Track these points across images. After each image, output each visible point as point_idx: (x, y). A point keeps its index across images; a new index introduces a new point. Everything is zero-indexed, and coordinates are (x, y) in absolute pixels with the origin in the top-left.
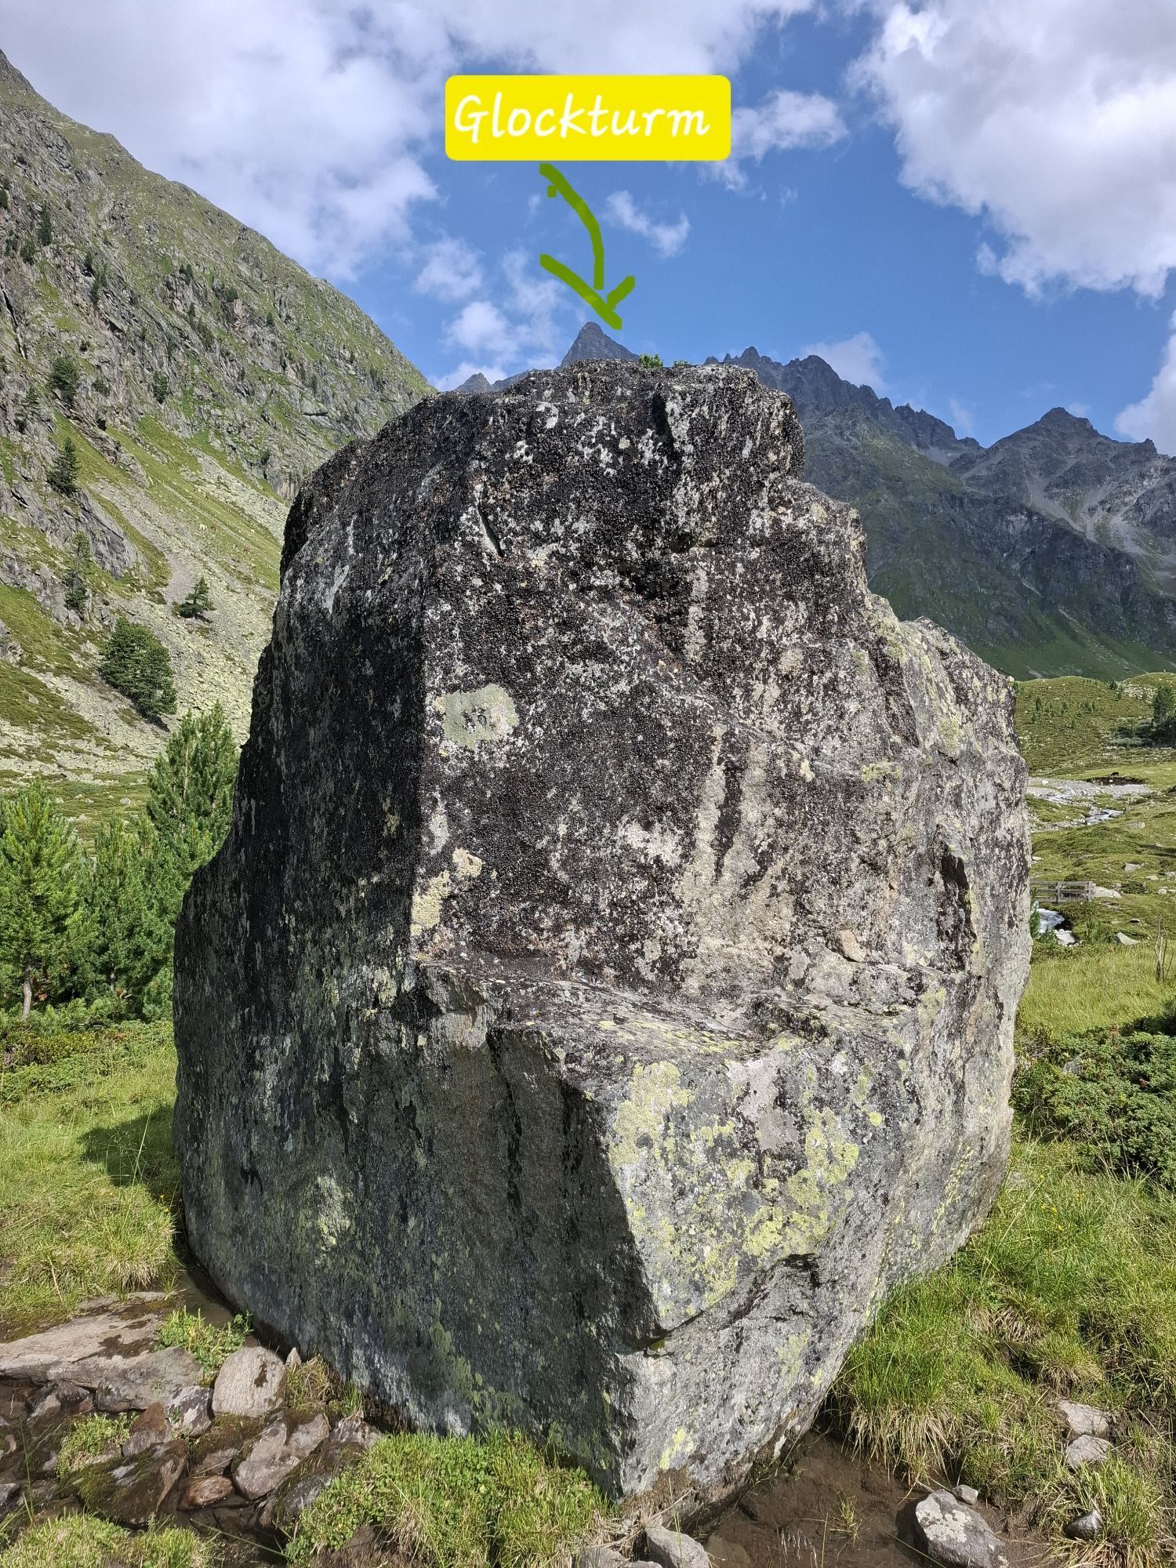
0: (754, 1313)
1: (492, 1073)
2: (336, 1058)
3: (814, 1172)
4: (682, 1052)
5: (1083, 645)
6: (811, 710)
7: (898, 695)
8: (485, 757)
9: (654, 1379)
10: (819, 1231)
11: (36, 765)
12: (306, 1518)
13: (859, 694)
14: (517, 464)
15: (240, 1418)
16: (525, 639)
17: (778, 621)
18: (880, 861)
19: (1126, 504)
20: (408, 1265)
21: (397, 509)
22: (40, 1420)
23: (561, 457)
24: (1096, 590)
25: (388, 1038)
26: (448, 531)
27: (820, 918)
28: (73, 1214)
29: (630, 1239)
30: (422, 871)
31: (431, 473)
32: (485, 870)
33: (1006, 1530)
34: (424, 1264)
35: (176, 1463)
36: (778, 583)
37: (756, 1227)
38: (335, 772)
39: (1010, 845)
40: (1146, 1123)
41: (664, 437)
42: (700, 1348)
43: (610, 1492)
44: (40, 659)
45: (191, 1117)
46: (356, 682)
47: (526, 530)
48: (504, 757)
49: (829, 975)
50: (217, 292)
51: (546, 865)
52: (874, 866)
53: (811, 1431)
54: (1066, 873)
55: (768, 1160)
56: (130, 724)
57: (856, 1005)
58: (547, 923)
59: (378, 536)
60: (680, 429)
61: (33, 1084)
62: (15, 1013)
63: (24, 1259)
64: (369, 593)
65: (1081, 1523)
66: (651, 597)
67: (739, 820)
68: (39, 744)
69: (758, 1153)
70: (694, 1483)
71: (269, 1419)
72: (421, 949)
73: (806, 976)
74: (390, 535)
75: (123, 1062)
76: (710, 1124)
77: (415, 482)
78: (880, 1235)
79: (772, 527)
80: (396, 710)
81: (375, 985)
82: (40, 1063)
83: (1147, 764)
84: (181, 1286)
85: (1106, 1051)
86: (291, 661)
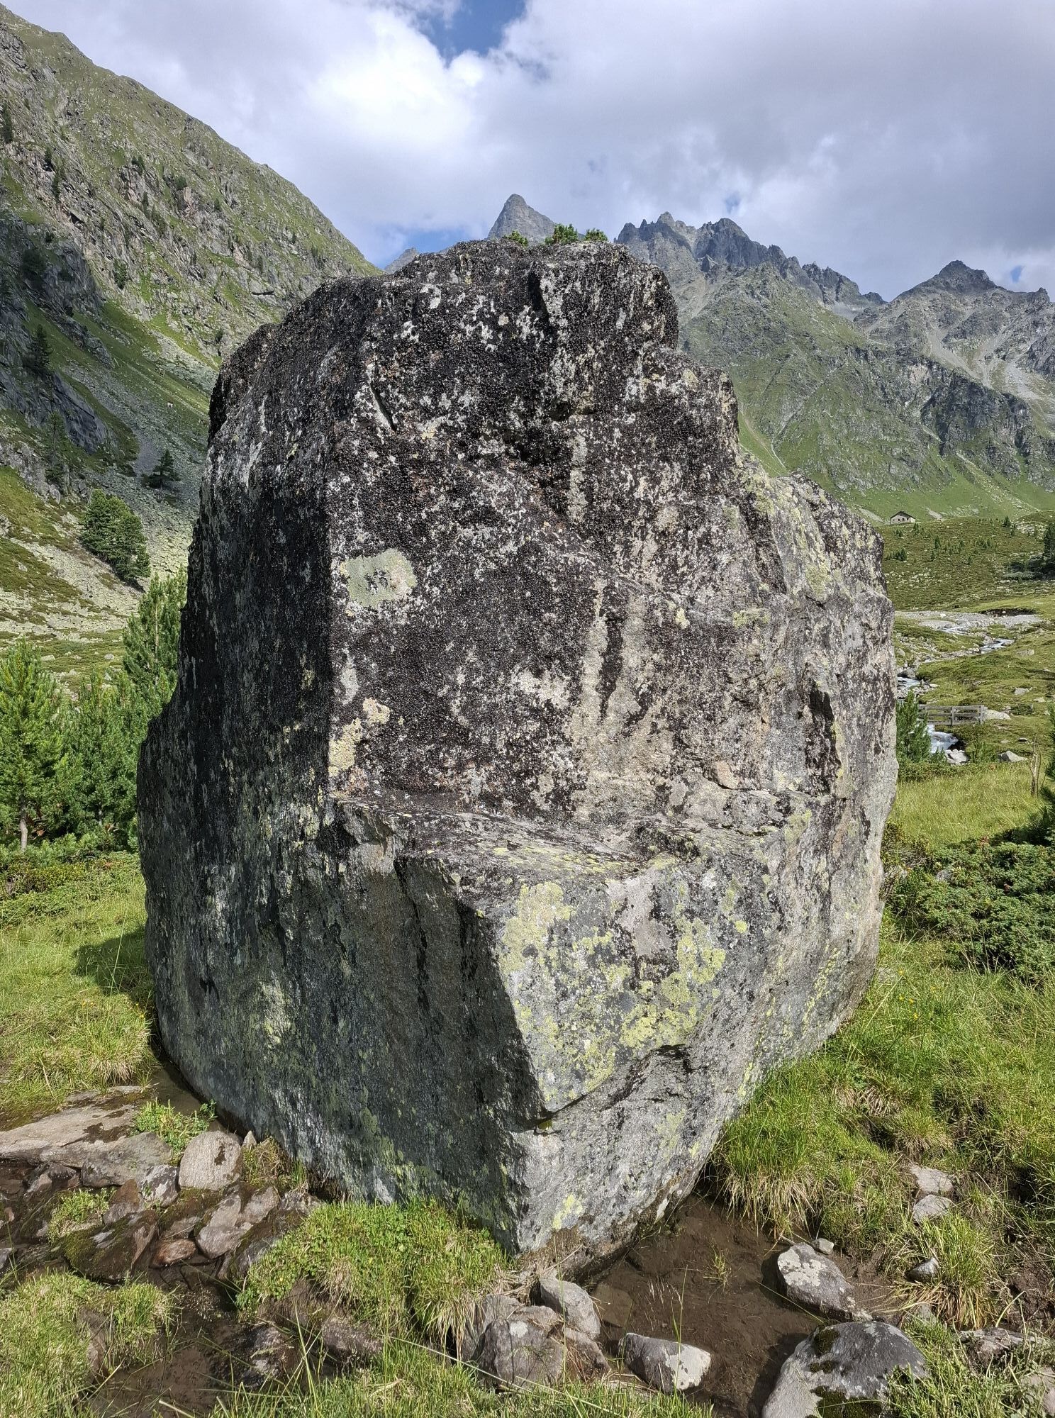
0: (633, 1095)
1: (401, 895)
2: (272, 885)
3: (685, 974)
4: (566, 873)
5: (979, 486)
6: (687, 562)
7: (767, 546)
8: (388, 616)
9: (543, 1154)
10: (689, 1025)
11: (29, 626)
12: (253, 1275)
13: (730, 547)
14: (404, 344)
15: (202, 1191)
16: (420, 506)
17: (655, 481)
18: (751, 698)
19: (1020, 352)
20: (339, 1060)
21: (301, 389)
22: (35, 1194)
23: (445, 335)
24: (992, 433)
25: (314, 866)
26: (345, 408)
27: (697, 751)
28: (61, 1021)
29: (518, 1036)
30: (336, 719)
31: (329, 354)
32: (393, 718)
33: (856, 1276)
34: (352, 1058)
35: (147, 1229)
36: (653, 446)
37: (632, 1022)
38: (259, 632)
39: (877, 679)
40: (1006, 923)
41: (541, 313)
42: (585, 1126)
43: (509, 1248)
44: (27, 530)
45: (159, 935)
46: (271, 550)
47: (416, 405)
48: (405, 615)
49: (705, 801)
50: (169, 181)
51: (447, 711)
52: (746, 704)
53: (693, 1194)
54: (960, 698)
55: (644, 965)
56: (110, 587)
57: (729, 827)
58: (451, 762)
59: (285, 414)
60: (555, 305)
61: (31, 909)
62: (14, 848)
63: (20, 1060)
64: (279, 467)
65: (920, 1269)
66: (534, 463)
67: (621, 666)
68: (30, 607)
69: (634, 959)
70: (584, 1241)
71: (227, 1192)
72: (339, 788)
73: (685, 802)
74: (295, 413)
75: (110, 888)
76: (591, 935)
77: (315, 363)
78: (747, 1026)
79: (646, 393)
80: (307, 574)
81: (301, 820)
82: (37, 891)
83: (1037, 595)
84: (155, 1080)
85: (976, 859)
86: (217, 532)
